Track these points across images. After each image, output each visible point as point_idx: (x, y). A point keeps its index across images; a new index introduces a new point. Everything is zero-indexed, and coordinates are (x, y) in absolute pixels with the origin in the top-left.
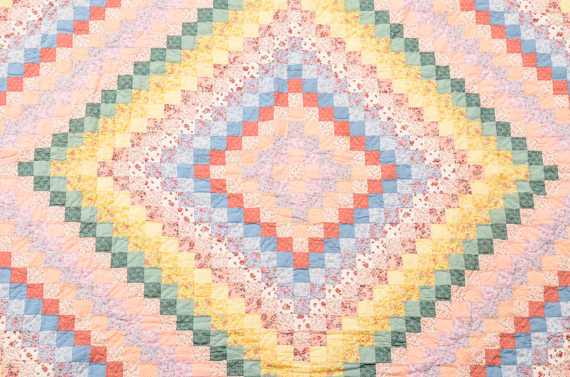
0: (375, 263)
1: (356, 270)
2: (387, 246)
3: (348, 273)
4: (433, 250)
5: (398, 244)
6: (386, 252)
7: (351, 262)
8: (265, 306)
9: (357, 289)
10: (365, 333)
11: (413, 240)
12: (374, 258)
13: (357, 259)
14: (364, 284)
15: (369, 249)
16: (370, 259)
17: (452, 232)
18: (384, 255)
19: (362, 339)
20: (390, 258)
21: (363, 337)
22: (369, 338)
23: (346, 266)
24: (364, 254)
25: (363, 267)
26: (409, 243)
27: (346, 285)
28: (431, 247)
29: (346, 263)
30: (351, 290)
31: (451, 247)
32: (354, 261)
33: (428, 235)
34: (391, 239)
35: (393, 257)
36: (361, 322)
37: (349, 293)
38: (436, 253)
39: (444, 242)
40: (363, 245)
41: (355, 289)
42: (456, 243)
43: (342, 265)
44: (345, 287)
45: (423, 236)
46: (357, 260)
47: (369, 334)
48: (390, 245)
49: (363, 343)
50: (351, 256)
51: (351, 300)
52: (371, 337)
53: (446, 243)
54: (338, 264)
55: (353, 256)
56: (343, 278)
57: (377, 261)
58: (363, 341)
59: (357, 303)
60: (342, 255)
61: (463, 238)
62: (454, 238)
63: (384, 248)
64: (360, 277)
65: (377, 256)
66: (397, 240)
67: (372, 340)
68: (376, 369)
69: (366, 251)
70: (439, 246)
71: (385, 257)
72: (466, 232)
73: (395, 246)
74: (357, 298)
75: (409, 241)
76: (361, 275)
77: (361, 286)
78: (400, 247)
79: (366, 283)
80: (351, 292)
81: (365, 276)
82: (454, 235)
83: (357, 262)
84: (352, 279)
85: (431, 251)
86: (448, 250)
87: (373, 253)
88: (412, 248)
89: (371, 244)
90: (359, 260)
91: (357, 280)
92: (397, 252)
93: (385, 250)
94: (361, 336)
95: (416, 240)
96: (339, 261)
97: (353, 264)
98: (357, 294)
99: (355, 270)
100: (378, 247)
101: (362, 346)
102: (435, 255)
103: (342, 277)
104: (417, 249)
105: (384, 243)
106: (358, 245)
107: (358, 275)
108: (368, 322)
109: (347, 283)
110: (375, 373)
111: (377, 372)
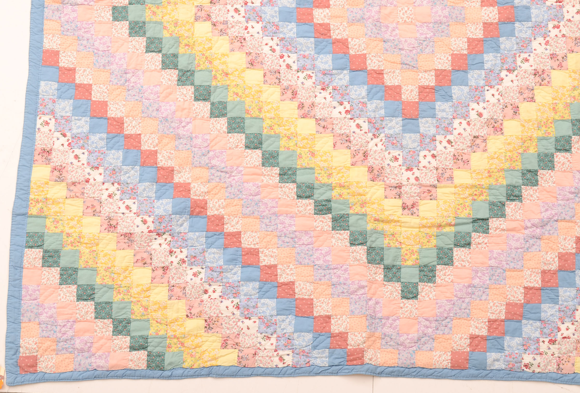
0: (489, 112)
1: (469, 120)
2: (503, 94)
3: (461, 123)
4: (553, 99)
5: (515, 92)
6: (502, 101)
7: (464, 111)
8: (372, 158)
9: (470, 140)
10: (479, 186)
11: (531, 88)
12: (489, 107)
13: (470, 108)
14: (477, 134)
15: (484, 98)
16: (484, 109)
17: (575, 79)
18: (500, 104)
19: (475, 193)
20: (506, 107)
21: (476, 191)
22: (482, 191)
23: (458, 116)
24: (478, 103)
25: (477, 117)
26: (527, 91)
27: (458, 136)
28: (551, 95)
29: (458, 113)
30: (463, 141)
31: (573, 95)
32: (467, 110)
33: (548, 82)
34: (508, 87)
35: (509, 106)
36: (473, 175)
37: (461, 145)
38: (557, 101)
39: (565, 89)
40: (477, 93)
41: (468, 140)
43: (455, 115)
44: (457, 138)
45: (543, 83)
46: (470, 110)
47: (482, 188)
48: (506, 93)
49: (476, 197)
50: (464, 105)
51: (463, 151)
52: (484, 190)
53: (567, 91)
54: (450, 113)
55: (467, 104)
56: (455, 129)
57: (492, 110)
58: (476, 195)
59: (469, 155)
60: (454, 104)
62: (576, 85)
63: (499, 97)
64: (473, 127)
65: (492, 105)
66: (514, 88)
67: (485, 194)
68: (490, 224)
69: (480, 99)
70: (560, 94)
71: (501, 106)
73: (512, 94)
74: (469, 149)
75: (528, 88)
76: (474, 125)
77: (475, 137)
78: (518, 95)
79: (480, 134)
80: (463, 143)
81: (478, 126)
82: (577, 82)
83: (471, 111)
84: (465, 129)
85: (551, 99)
86: (569, 98)
87: (488, 101)
88: (531, 96)
89: (486, 92)
90: (473, 109)
91: (470, 130)
92: (513, 101)
93: (501, 98)
94: (474, 190)
95: (535, 87)
96: (451, 110)
97: (466, 113)
98: (470, 145)
99: (468, 120)
100: (493, 95)
101: (475, 200)
102: (556, 103)
103: (454, 127)
104: (535, 98)
105: (499, 91)
106: (472, 94)
107: (471, 126)
108: (482, 175)
109: (459, 134)
110: (488, 229)
111: (490, 227)
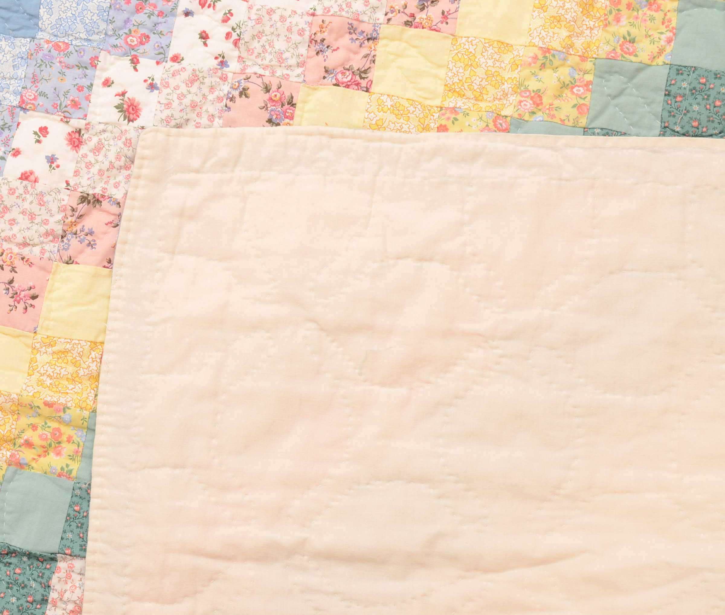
0: (168, 105)
1: (81, 124)
2: (246, 37)
3: (44, 131)
4: (450, 89)
5: (295, 38)
6: (234, 66)
7: (68, 83)
9: (62, 209)
10: (46, 411)
11: (368, 28)
12: (173, 82)
13: (99, 76)
14: (98, 191)
15: (164, 41)
16: (152, 87)
17: (557, 20)
18: (224, 79)
19: (29, 434)
20: (244, 93)
21: (34, 427)
22: (57, 435)
23: (41, 101)
24: (135, 61)
25: (115, 116)
26: (346, 40)
27: (20, 185)
28: (442, 72)
29: (44, 87)
30: (35, 208)
31: (533, 85)
32: (85, 82)
33: (445, 16)
34: (270, 12)
35: (255, 89)
36: (42, 358)
37: (23, 221)
38: (460, 103)
39: (508, 58)
40: (141, 17)
41: (54, 207)
42: (564, 73)
43: (29, 95)
44: (12, 191)
45: (421, 16)
46: (98, 82)
47: (60, 421)
48: (258, 36)
49: (27, 455)
50: (73, 60)
51: (26, 251)
52: (67, 431)
53: (515, 65)
54: (15, 85)
55: (86, 59)
56: (17, 153)
57: (181, 97)
58: (29, 444)
59: (46, 270)
60: (39, 48)
61: (604, 50)
62: (556, 45)
63: (227, 47)
64: (91, 157)
65: (186, 75)
66: (296, 19)
67: (68, 448)
68: (54, 581)
69: (148, 47)
70: (480, 72)
71: (226, 88)
72: (623, 28)
73: (280, 45)
74: (52, 247)
75: (352, 30)
76: (97, 150)
77: (84, 199)
78: (303, 50)
79: (112, 191)
80: (32, 217)
81: (112, 156)
82: (564, 33)
83: (98, 89)
84: (51, 160)
85: (441, 89)
86: (514, 99)
87: (176, 59)
88: (357, 63)
89: (180, 20)
90: (107, 83)
91: (72, 167)
92: (279, 72)
93: (232, 53)
94: (24, 421)
95: (385, 30)
96: (21, 73)
97: (74, 94)
98: (59, 229)
99: (76, 123)
100: (204, 36)
101: (20, 465)
102: (454, 110)
103: (15, 144)
104: (375, 74)
105: (233, 22)
106: (120, 18)
107: (84, 149)
108: (75, 364)
109: (25, 177)
110: (44, 601)
111: (53, 595)
